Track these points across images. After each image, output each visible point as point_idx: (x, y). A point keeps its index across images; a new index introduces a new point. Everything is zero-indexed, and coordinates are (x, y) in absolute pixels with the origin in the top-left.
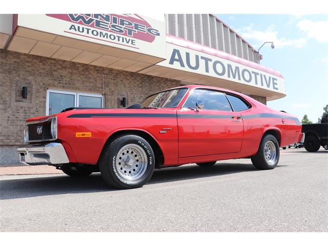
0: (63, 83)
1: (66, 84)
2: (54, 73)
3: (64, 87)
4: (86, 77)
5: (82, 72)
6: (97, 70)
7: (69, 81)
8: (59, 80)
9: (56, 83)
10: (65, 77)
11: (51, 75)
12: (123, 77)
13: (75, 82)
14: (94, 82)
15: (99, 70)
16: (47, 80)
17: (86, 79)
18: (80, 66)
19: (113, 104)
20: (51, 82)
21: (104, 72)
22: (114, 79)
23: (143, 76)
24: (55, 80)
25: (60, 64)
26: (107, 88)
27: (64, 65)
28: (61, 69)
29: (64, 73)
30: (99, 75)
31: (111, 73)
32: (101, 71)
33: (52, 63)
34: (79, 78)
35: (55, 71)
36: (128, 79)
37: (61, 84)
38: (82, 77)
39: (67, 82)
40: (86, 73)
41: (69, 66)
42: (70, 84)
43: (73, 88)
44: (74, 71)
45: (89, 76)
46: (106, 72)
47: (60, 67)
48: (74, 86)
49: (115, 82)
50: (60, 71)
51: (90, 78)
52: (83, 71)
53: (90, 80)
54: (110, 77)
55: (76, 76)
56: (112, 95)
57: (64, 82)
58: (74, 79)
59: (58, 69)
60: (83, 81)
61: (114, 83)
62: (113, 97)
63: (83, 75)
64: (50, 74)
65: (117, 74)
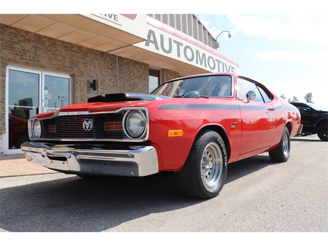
0: (26, 59)
1: (30, 60)
2: (15, 45)
3: (27, 64)
4: (53, 54)
5: (49, 48)
6: (66, 47)
7: (33, 58)
8: (22, 55)
9: (18, 58)
10: (29, 51)
11: (12, 47)
12: (93, 56)
13: (40, 59)
14: (62, 61)
15: (68, 46)
16: (6, 53)
17: (53, 57)
18: (46, 40)
19: (83, 86)
20: (11, 56)
21: (73, 49)
22: (84, 59)
23: (113, 57)
24: (17, 55)
25: (22, 36)
26: (76, 68)
27: (27, 37)
28: (24, 42)
29: (28, 46)
30: (68, 53)
31: (81, 51)
32: (70, 48)
33: (12, 33)
34: (45, 55)
35: (16, 43)
36: (98, 60)
37: (24, 60)
38: (48, 53)
39: (31, 58)
40: (54, 49)
41: (33, 39)
42: (34, 61)
43: (38, 66)
44: (39, 46)
45: (57, 53)
46: (75, 49)
47: (22, 39)
48: (39, 63)
49: (84, 61)
50: (22, 44)
51: (57, 55)
52: (50, 46)
53: (58, 58)
54: (80, 55)
55: (41, 51)
56: (82, 77)
57: (28, 58)
58: (39, 55)
59: (20, 41)
60: (50, 58)
61: (83, 63)
62: (82, 79)
63: (49, 51)
64: (10, 46)
65: (86, 52)
